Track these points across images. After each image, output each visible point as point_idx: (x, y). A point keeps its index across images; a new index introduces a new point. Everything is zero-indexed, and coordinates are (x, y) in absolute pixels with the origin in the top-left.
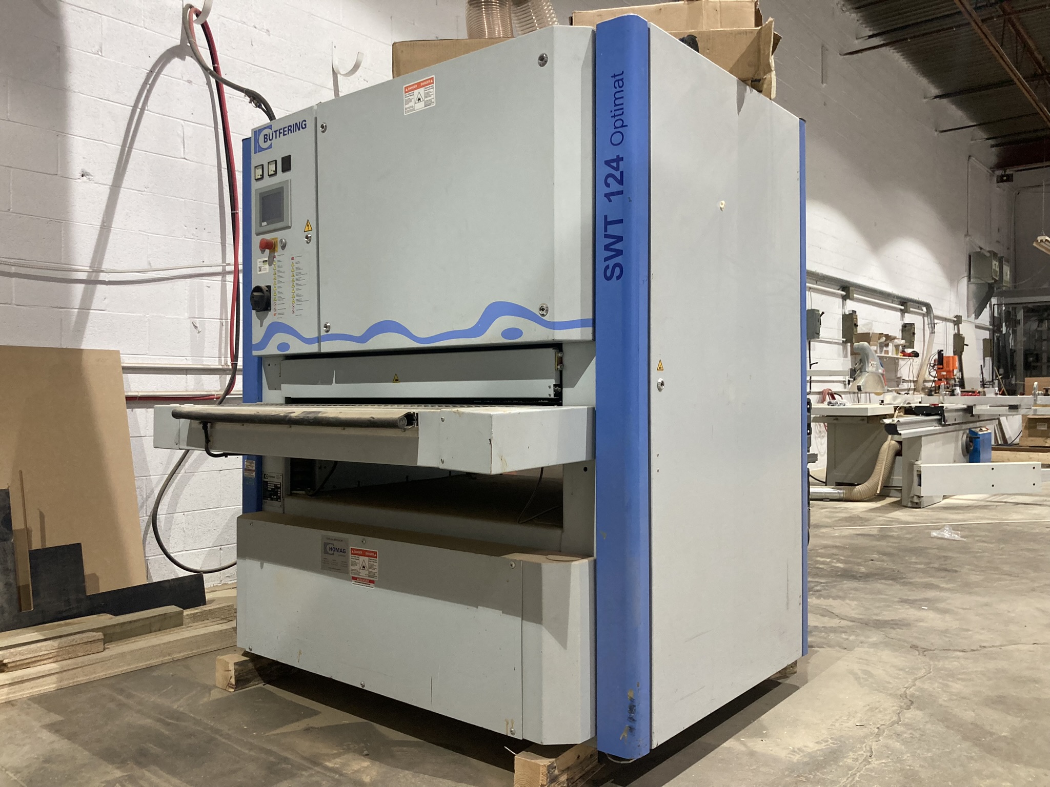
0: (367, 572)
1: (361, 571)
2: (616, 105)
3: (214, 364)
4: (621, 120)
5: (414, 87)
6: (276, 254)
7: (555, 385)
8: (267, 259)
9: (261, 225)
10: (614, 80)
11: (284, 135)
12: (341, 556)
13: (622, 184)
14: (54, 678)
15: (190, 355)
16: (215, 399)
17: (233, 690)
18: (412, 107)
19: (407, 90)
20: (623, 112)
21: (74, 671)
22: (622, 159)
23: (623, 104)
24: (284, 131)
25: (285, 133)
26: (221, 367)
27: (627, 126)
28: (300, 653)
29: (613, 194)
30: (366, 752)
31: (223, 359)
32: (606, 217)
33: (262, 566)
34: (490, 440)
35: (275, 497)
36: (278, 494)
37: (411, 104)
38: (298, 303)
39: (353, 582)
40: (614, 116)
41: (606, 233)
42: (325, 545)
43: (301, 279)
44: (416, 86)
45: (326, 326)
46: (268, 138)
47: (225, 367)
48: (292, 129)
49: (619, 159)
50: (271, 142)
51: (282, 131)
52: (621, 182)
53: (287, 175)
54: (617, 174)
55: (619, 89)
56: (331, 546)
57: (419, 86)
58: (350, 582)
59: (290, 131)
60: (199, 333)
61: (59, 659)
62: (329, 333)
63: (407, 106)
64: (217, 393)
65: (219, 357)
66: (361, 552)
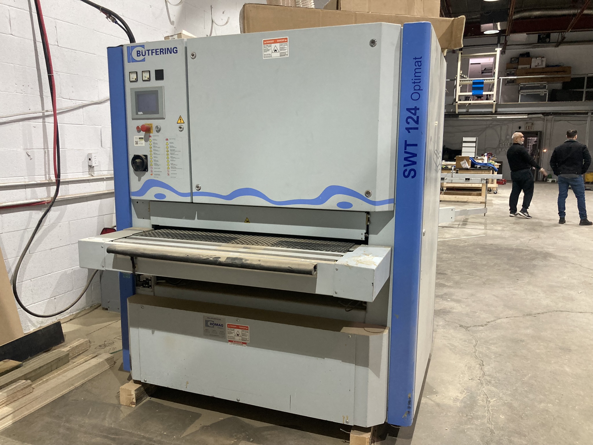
0: (241, 338)
1: (235, 337)
2: (415, 76)
3: (41, 179)
4: (419, 86)
5: (272, 42)
6: (151, 135)
7: (365, 233)
8: (143, 137)
9: (137, 114)
10: (415, 61)
11: (156, 54)
12: (220, 328)
13: (418, 124)
14: (10, 417)
15: (26, 175)
16: (46, 204)
17: (135, 406)
18: (270, 54)
19: (265, 43)
20: (420, 81)
21: (21, 409)
22: (418, 109)
23: (420, 76)
24: (156, 52)
25: (157, 53)
26: (47, 182)
27: (422, 90)
28: (187, 383)
29: (411, 128)
30: (252, 440)
31: (47, 176)
32: (406, 141)
33: (153, 333)
34: (373, 283)
35: (147, 285)
36: (149, 283)
37: (269, 52)
38: (172, 169)
39: (230, 343)
40: (414, 83)
41: (405, 151)
42: (207, 322)
43: (175, 154)
44: (273, 41)
45: (198, 187)
46: (141, 53)
47: (50, 181)
48: (164, 51)
49: (416, 109)
50: (144, 57)
51: (154, 51)
52: (417, 122)
53: (160, 83)
54: (415, 118)
55: (418, 67)
56: (211, 322)
57: (275, 41)
58: (227, 343)
59: (162, 53)
60: (31, 159)
61: (8, 403)
62: (200, 191)
63: (265, 53)
64: (47, 199)
65: (45, 175)
66: (236, 327)
